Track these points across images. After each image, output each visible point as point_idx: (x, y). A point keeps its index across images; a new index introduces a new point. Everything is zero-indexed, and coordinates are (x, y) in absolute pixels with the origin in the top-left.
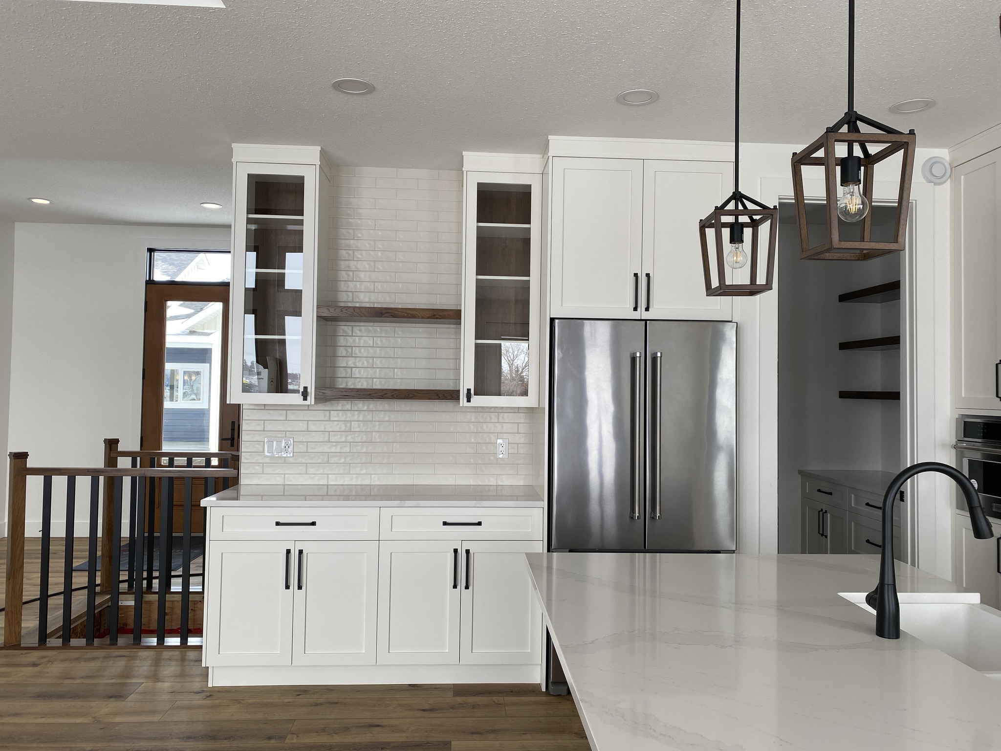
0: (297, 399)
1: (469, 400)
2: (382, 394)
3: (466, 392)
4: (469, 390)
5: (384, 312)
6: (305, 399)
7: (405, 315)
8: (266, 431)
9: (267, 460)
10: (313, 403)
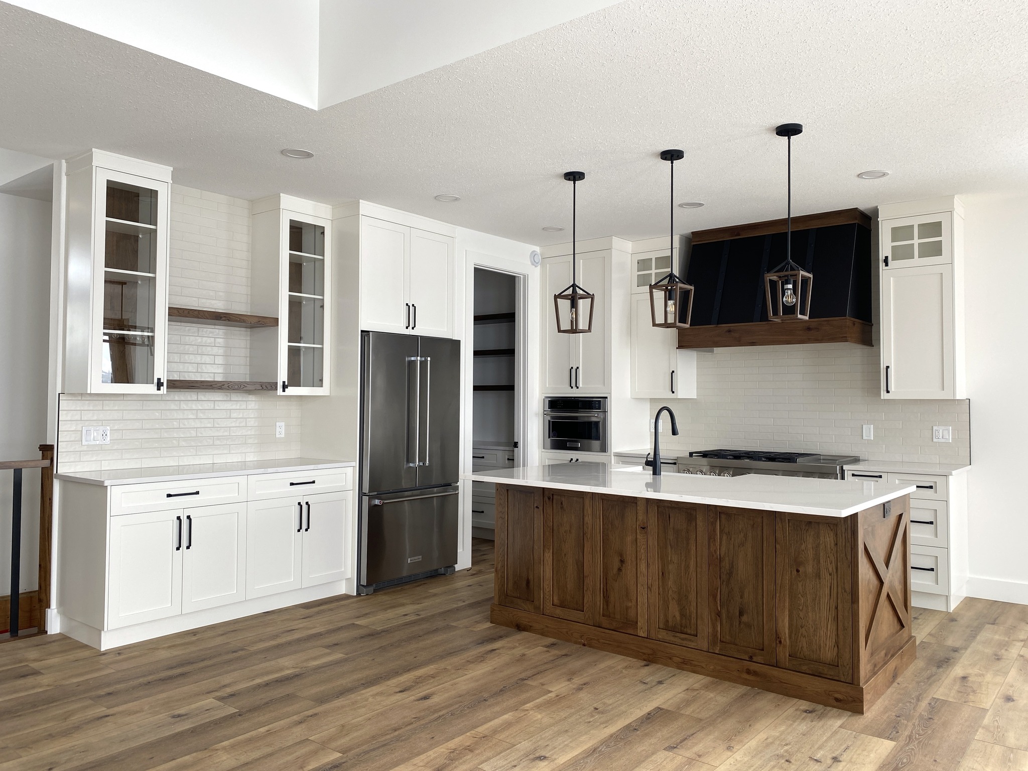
0: (151, 389)
1: (284, 391)
2: (221, 385)
3: (282, 384)
4: (284, 382)
5: (222, 316)
6: (159, 389)
7: (238, 319)
8: (83, 421)
9: (85, 448)
10: (165, 392)
